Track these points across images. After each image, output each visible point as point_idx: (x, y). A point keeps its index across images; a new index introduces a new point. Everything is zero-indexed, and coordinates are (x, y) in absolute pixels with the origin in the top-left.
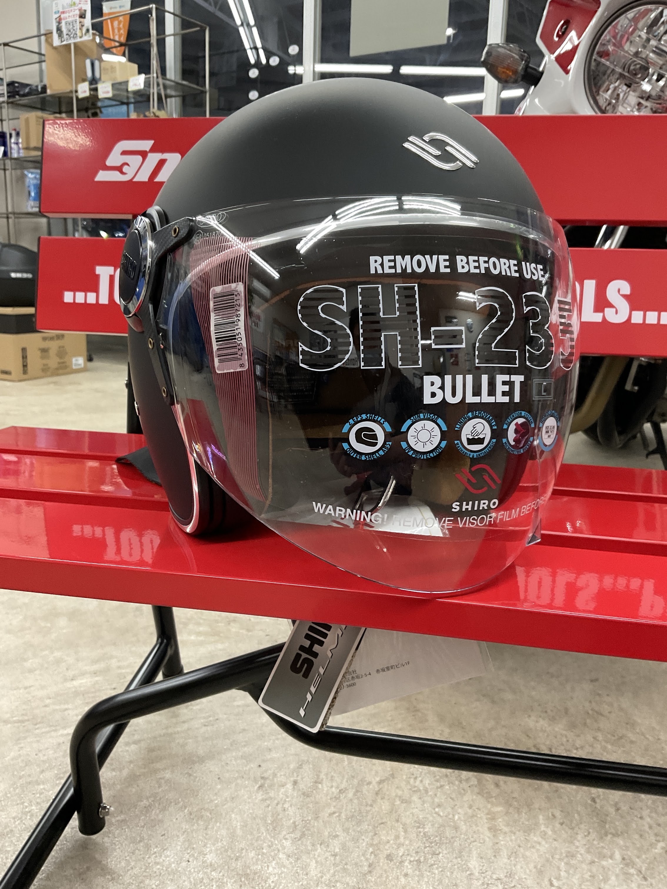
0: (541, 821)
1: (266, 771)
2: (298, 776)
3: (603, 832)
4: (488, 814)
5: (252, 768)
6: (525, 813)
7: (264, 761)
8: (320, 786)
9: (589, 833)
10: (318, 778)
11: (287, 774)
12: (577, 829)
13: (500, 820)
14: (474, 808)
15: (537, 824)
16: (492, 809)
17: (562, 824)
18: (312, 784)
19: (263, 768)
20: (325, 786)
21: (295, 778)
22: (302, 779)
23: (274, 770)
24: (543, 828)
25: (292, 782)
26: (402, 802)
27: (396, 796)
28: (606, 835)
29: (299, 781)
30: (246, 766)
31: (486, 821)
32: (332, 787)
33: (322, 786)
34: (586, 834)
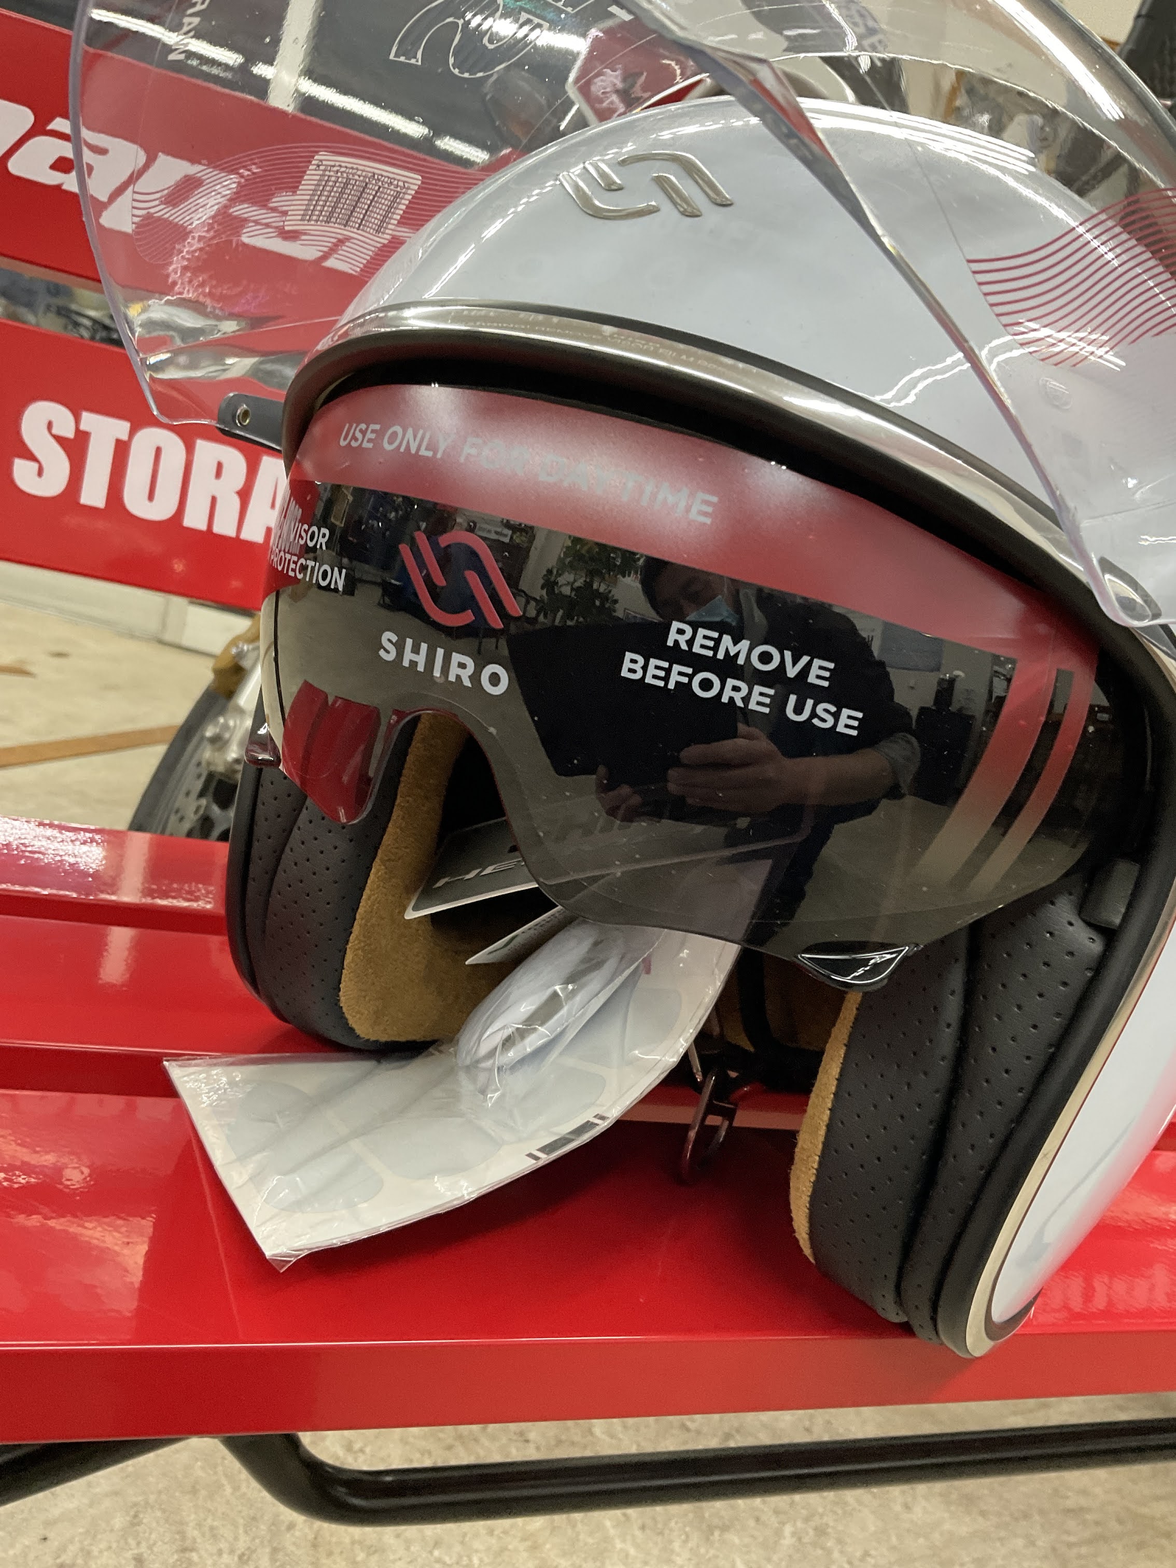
1: (63, 1549)
5: (28, 1547)
7: (48, 1524)
11: (114, 1545)
12: (667, 1532)
13: (548, 1546)
14: (496, 1533)
15: (607, 1539)
16: (528, 1528)
17: (643, 1528)
19: (54, 1544)
20: (203, 1553)
21: (136, 1551)
22: (150, 1548)
23: (81, 1542)
24: (619, 1545)
32: (220, 1552)
34: (683, 1537)
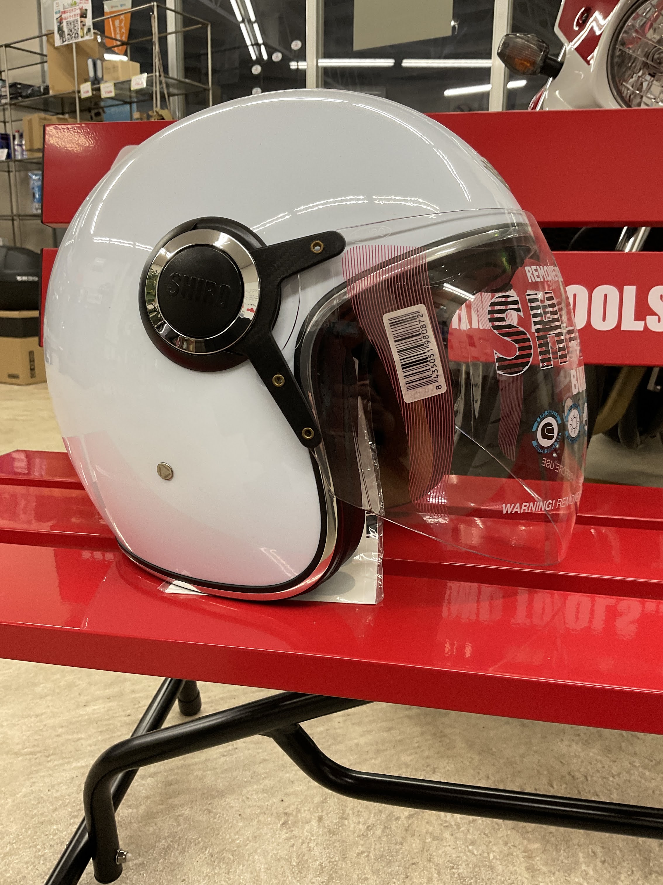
0: (581, 860)
1: (289, 806)
2: (322, 811)
3: (647, 870)
4: (524, 852)
5: (274, 803)
6: (564, 850)
7: (286, 795)
8: (346, 822)
9: (633, 872)
10: (344, 813)
11: (312, 809)
12: (619, 867)
13: (538, 858)
14: (509, 845)
15: (577, 863)
16: (529, 846)
17: (603, 862)
18: (337, 820)
19: (286, 803)
20: (351, 822)
21: (320, 814)
22: (327, 814)
23: (297, 805)
24: (584, 867)
25: (317, 818)
26: (433, 840)
27: (427, 832)
28: (651, 874)
29: (324, 817)
30: (268, 801)
31: (522, 860)
32: (359, 823)
33: (349, 823)
34: (629, 873)
